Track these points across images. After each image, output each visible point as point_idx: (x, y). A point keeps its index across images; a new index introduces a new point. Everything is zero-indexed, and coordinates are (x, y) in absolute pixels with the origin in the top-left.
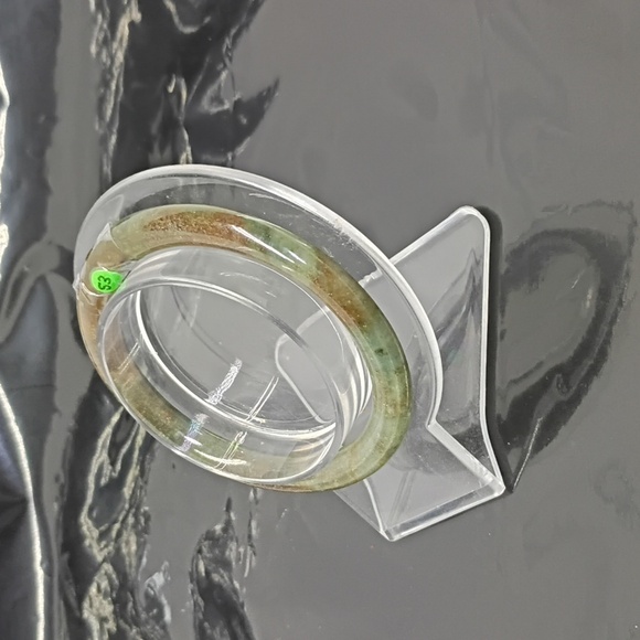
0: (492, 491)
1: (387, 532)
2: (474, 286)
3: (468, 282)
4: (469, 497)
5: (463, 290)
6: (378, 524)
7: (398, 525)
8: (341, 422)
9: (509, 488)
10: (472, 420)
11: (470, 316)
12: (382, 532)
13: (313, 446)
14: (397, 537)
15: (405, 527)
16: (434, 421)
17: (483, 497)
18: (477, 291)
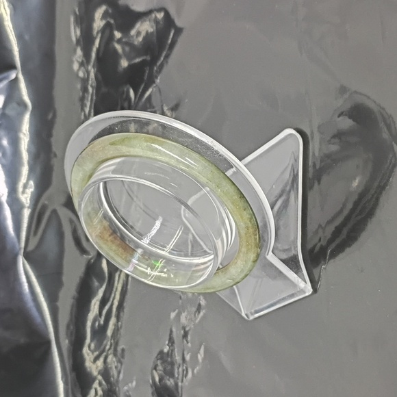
0: (305, 292)
1: (247, 315)
2: (294, 175)
3: (291, 172)
4: (292, 296)
5: (288, 177)
6: (241, 311)
7: (253, 311)
8: (216, 255)
9: (315, 290)
10: (293, 252)
11: (292, 192)
12: (244, 315)
13: (202, 267)
14: (251, 318)
15: (256, 312)
16: (270, 253)
17: (300, 295)
18: (295, 177)
